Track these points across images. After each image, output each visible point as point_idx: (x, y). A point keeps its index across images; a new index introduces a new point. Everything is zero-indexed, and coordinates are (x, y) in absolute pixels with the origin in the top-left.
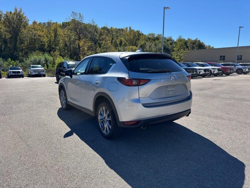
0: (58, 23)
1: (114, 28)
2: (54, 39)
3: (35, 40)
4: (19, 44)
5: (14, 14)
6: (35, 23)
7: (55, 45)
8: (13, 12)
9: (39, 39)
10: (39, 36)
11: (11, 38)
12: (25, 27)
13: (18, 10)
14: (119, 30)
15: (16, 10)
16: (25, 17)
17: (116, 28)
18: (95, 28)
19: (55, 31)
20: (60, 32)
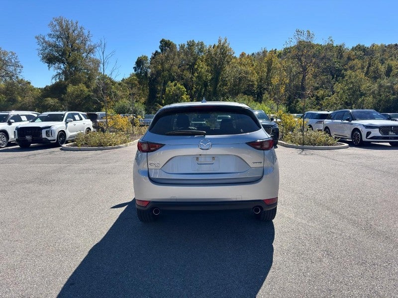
0: (278, 50)
1: (379, 45)
2: (267, 76)
3: (240, 79)
4: (220, 86)
5: (218, 47)
6: (243, 55)
7: (268, 85)
8: (217, 44)
9: (245, 77)
10: (247, 73)
11: (212, 79)
12: (228, 62)
13: (222, 41)
14: (390, 47)
15: (220, 41)
16: (230, 49)
17: (382, 45)
18: (340, 50)
19: (269, 63)
20: (277, 63)
